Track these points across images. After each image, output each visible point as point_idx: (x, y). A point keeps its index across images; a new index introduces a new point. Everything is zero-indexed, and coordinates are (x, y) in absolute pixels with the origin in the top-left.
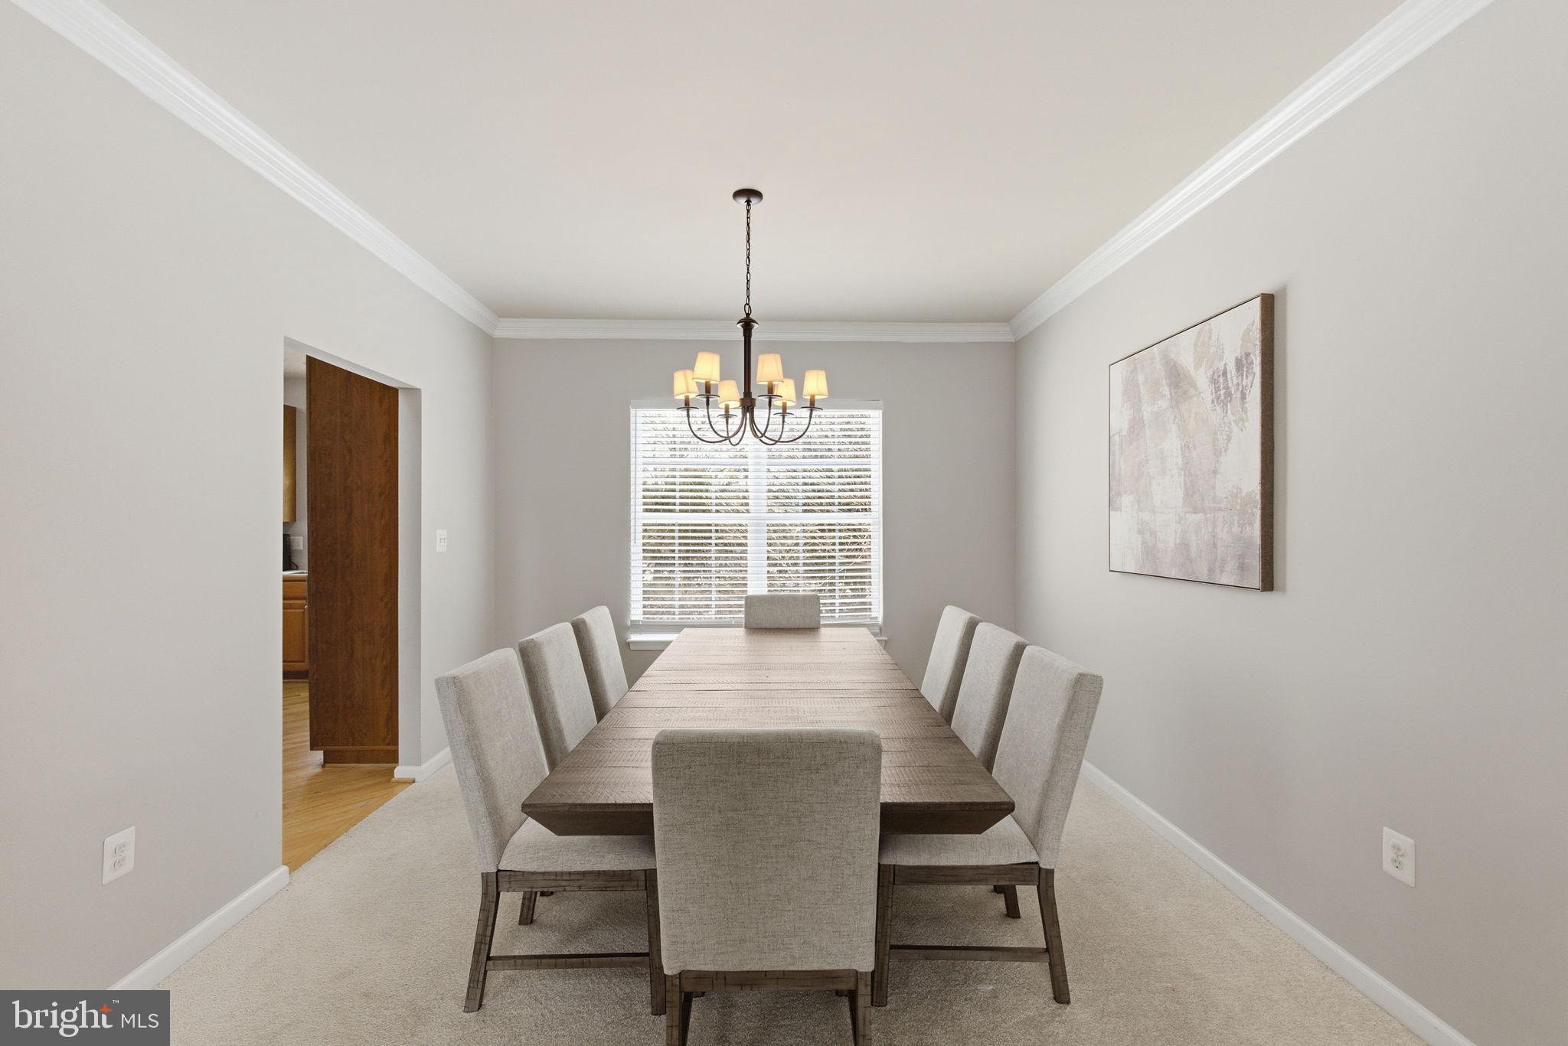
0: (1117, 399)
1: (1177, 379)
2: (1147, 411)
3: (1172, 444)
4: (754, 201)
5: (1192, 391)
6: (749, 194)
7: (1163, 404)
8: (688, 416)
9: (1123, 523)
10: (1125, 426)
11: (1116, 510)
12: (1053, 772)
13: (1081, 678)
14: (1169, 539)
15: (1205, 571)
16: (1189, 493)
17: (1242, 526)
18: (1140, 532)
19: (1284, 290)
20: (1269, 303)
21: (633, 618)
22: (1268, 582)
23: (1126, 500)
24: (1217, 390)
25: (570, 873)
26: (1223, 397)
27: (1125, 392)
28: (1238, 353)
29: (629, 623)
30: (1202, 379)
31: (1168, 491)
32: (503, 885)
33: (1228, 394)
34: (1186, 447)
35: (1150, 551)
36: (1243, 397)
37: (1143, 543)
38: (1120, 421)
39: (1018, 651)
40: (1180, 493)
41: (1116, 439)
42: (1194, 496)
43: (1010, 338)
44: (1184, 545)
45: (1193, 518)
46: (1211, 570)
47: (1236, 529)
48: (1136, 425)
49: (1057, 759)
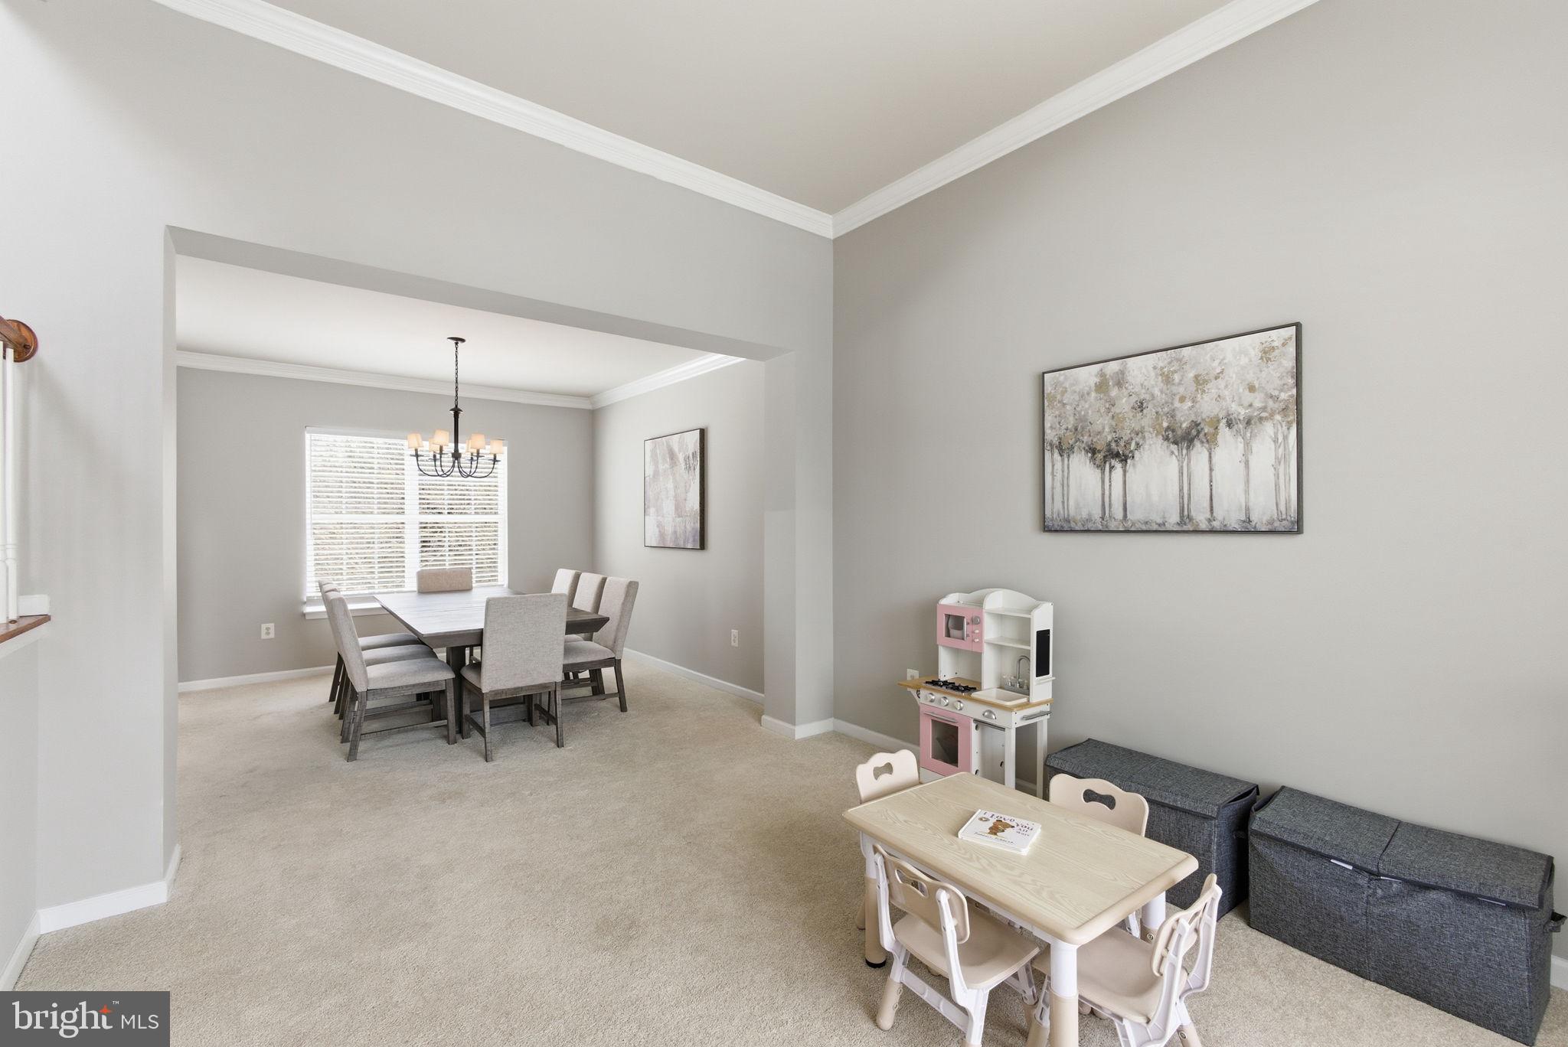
0: (648, 459)
1: (672, 455)
2: (661, 467)
3: (670, 485)
4: (460, 343)
5: (677, 463)
6: (458, 340)
7: (667, 466)
8: (417, 460)
9: (651, 520)
10: (652, 473)
11: (649, 515)
12: (620, 621)
13: (631, 583)
14: (669, 529)
15: (682, 542)
16: (677, 509)
17: (694, 523)
18: (658, 526)
19: (707, 428)
20: (703, 433)
21: (309, 595)
22: (703, 545)
23: (652, 510)
24: (686, 464)
25: (407, 686)
26: (688, 468)
27: (652, 456)
28: (693, 451)
29: (305, 600)
30: (681, 457)
31: (669, 507)
32: (370, 697)
33: (690, 467)
34: (676, 487)
35: (662, 535)
36: (694, 469)
37: (660, 531)
38: (650, 471)
39: (604, 581)
40: (674, 508)
41: (647, 479)
42: (679, 510)
43: (589, 407)
44: (675, 532)
45: (678, 519)
46: (684, 545)
47: (692, 524)
48: (656, 474)
49: (622, 616)
